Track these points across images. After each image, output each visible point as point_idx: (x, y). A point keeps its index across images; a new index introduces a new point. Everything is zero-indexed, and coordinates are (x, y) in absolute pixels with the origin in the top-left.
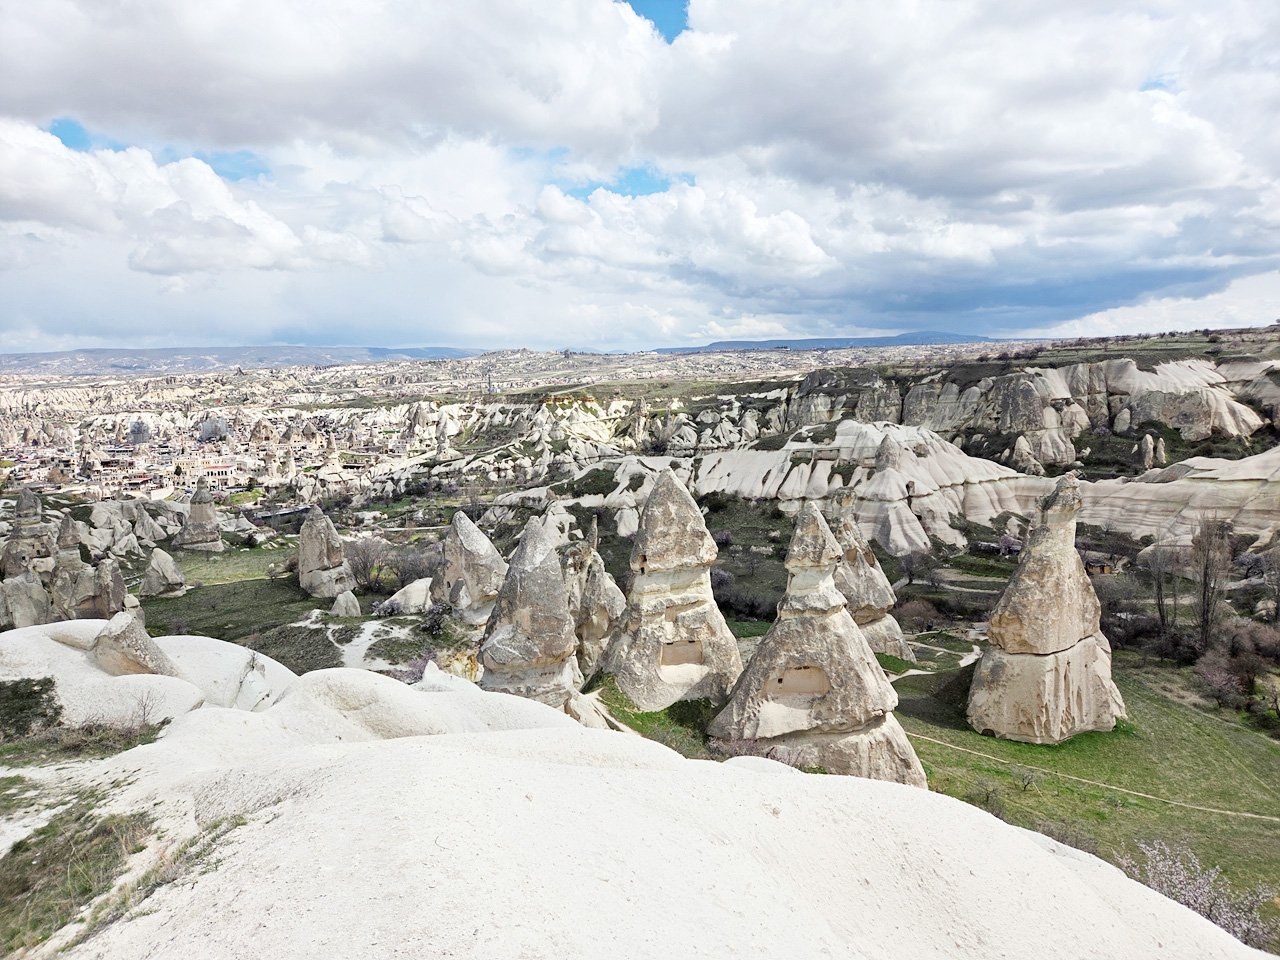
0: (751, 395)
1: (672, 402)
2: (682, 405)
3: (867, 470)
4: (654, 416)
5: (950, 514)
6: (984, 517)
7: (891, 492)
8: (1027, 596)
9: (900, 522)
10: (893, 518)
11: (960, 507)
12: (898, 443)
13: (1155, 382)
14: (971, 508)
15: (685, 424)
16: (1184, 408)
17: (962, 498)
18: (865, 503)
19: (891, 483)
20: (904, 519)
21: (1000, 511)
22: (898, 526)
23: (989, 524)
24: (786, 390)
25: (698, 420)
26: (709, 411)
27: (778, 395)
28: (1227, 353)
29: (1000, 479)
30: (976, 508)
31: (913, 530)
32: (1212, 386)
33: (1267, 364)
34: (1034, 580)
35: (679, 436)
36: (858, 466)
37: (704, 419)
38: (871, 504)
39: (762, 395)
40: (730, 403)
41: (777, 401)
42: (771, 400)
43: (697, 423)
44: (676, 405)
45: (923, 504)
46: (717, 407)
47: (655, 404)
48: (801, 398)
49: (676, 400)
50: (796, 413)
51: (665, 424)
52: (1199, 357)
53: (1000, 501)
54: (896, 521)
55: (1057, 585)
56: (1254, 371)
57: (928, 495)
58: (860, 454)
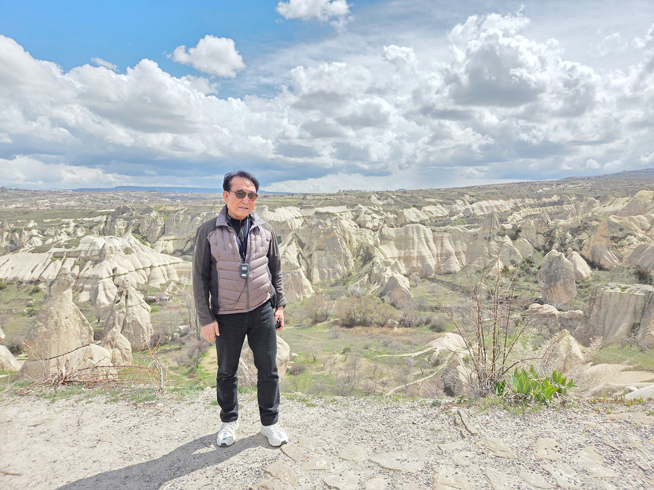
0: (84, 219)
1: (30, 222)
2: (36, 224)
3: (94, 262)
4: (14, 231)
5: (138, 284)
6: (158, 283)
7: (102, 274)
8: (37, 330)
9: (105, 290)
10: (101, 287)
11: (147, 279)
12: (115, 247)
13: (274, 216)
14: (152, 279)
15: (35, 236)
16: (282, 227)
17: (148, 275)
18: (89, 280)
19: (104, 270)
20: (107, 288)
21: (168, 279)
22: (103, 292)
23: (159, 287)
24: (106, 216)
25: (46, 233)
26: (53, 228)
27: (100, 219)
28: (305, 204)
29: (170, 264)
30: (154, 279)
31: (111, 293)
32: (296, 218)
33: (316, 209)
34: (42, 322)
35: (29, 243)
36: (89, 260)
37: (49, 232)
38: (92, 280)
39: (91, 219)
40: (68, 224)
41: (99, 222)
42: (96, 222)
43: (44, 236)
44: (31, 225)
45: (120, 279)
46: (59, 226)
47: (17, 224)
48: (112, 221)
49: (33, 221)
50: (109, 229)
51: (20, 236)
52: (294, 206)
53: (168, 275)
54: (103, 289)
55: (56, 323)
56: (311, 212)
57: (124, 274)
58: (91, 253)
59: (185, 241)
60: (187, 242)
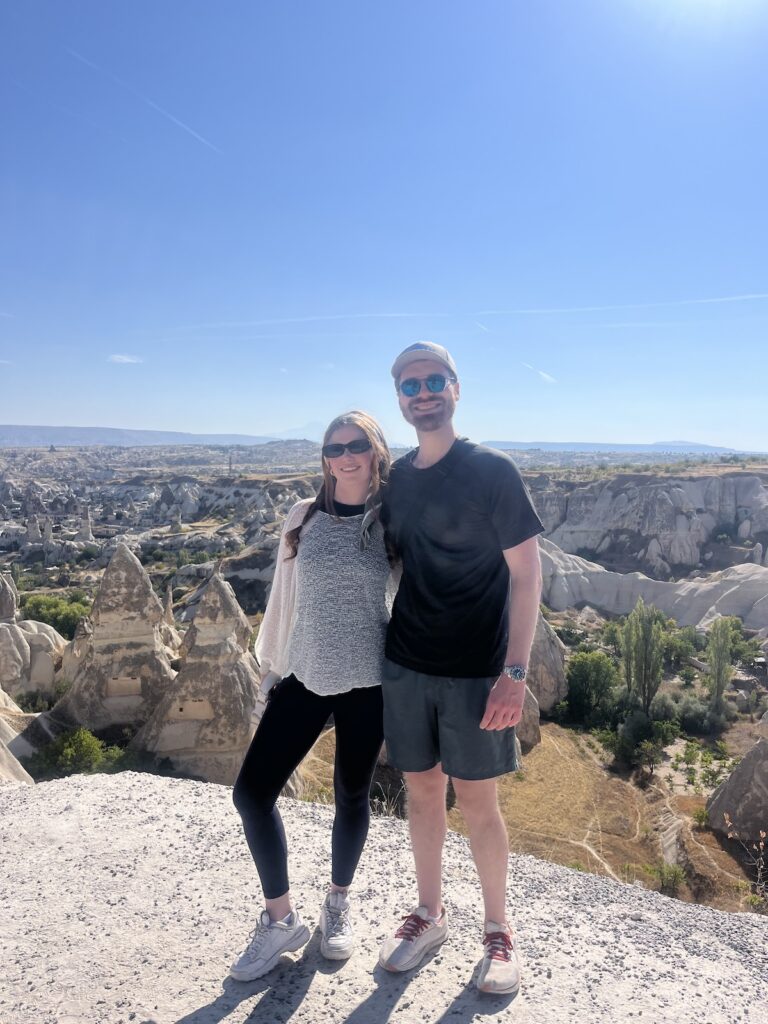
14: (554, 597)
29: (584, 573)
53: (580, 592)
59: (601, 535)
60: (604, 538)
